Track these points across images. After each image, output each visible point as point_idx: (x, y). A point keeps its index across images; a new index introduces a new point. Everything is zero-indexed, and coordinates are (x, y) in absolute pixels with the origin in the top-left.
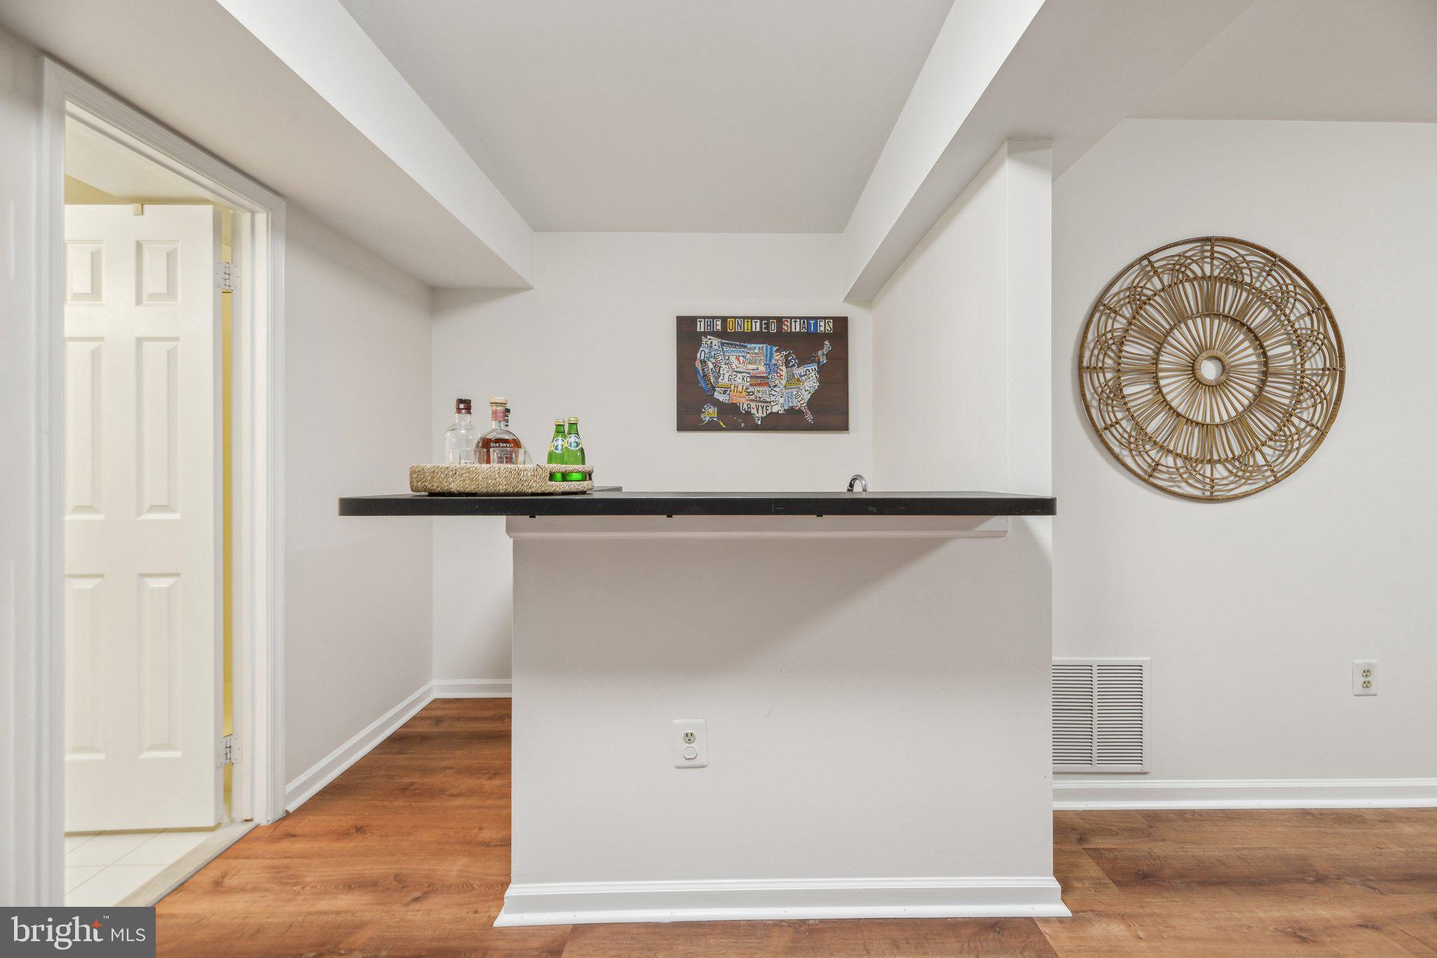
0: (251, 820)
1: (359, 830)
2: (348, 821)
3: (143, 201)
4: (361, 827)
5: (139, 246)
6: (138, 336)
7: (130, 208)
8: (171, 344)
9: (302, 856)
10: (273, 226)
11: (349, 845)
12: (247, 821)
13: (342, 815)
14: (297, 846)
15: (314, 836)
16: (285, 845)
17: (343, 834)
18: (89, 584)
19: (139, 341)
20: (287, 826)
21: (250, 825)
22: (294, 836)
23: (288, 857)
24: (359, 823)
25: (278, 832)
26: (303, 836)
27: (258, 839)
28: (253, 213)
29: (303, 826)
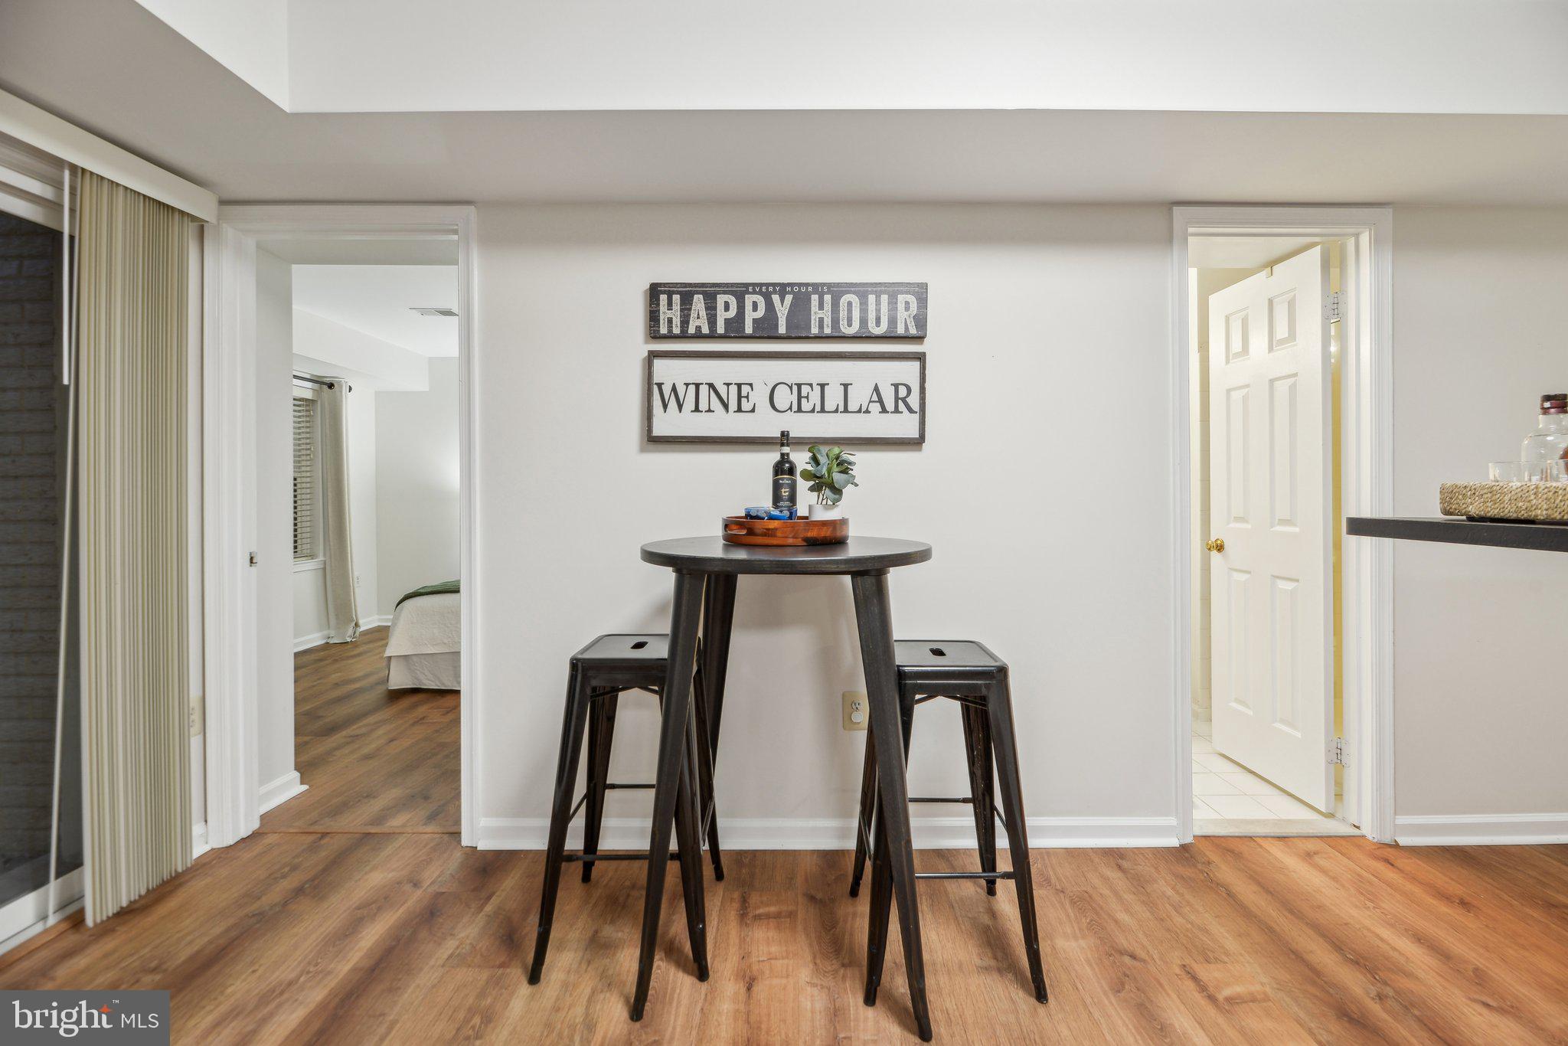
0: (1358, 828)
1: (1464, 904)
2: (1456, 889)
3: (1271, 264)
4: (1468, 903)
5: (1271, 302)
6: (1271, 378)
7: (1263, 274)
8: (1291, 380)
9: (1390, 885)
10: (1377, 242)
11: (1444, 908)
12: (1355, 826)
13: (1452, 879)
14: (1391, 875)
15: (1413, 879)
16: (1380, 866)
17: (1446, 897)
18: (1243, 577)
19: (1272, 381)
20: (1390, 853)
21: (1356, 832)
22: (1393, 865)
23: (1376, 877)
24: (1468, 899)
25: (1378, 853)
26: (1401, 871)
27: (1359, 846)
28: (1357, 236)
29: (1408, 863)
